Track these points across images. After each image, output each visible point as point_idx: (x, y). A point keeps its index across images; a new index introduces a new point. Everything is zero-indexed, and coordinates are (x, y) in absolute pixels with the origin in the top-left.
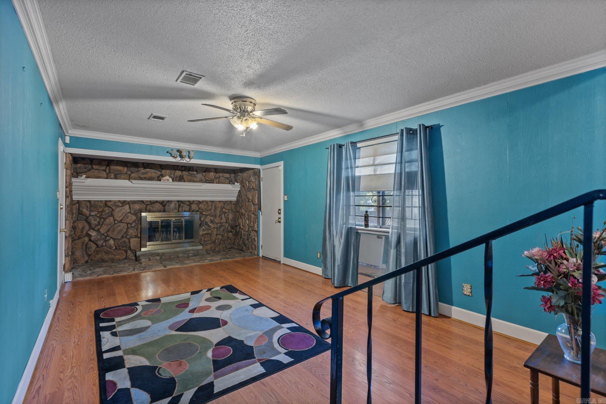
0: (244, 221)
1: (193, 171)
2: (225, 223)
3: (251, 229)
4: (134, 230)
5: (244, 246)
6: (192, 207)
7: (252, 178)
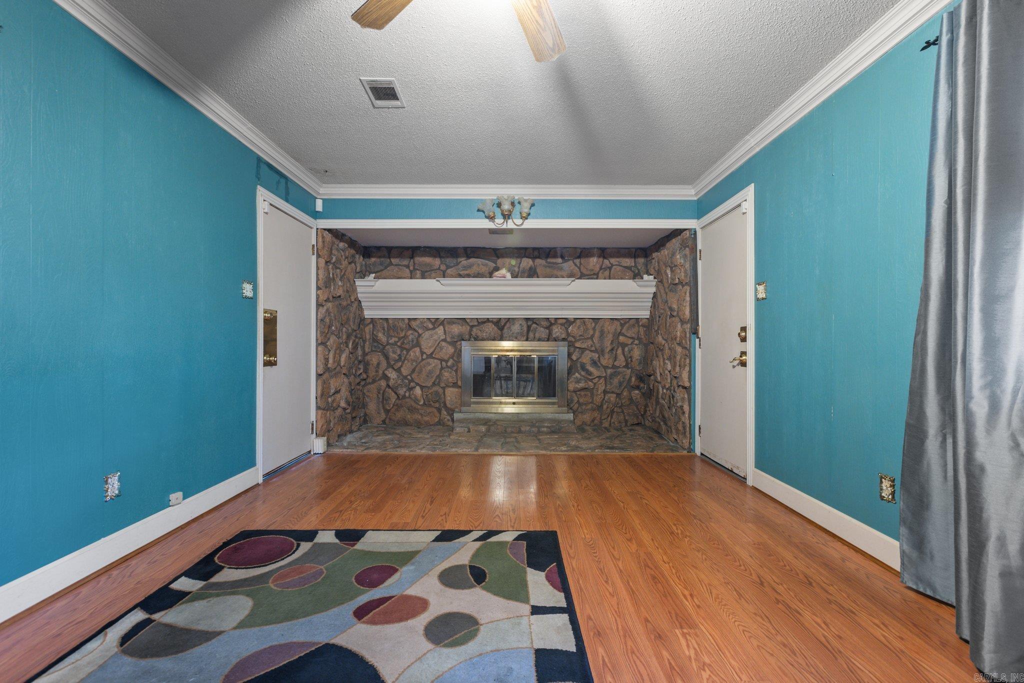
0: (662, 364)
1: (555, 256)
2: (624, 367)
3: (675, 382)
4: (450, 373)
5: (662, 423)
6: (554, 332)
7: (678, 257)
